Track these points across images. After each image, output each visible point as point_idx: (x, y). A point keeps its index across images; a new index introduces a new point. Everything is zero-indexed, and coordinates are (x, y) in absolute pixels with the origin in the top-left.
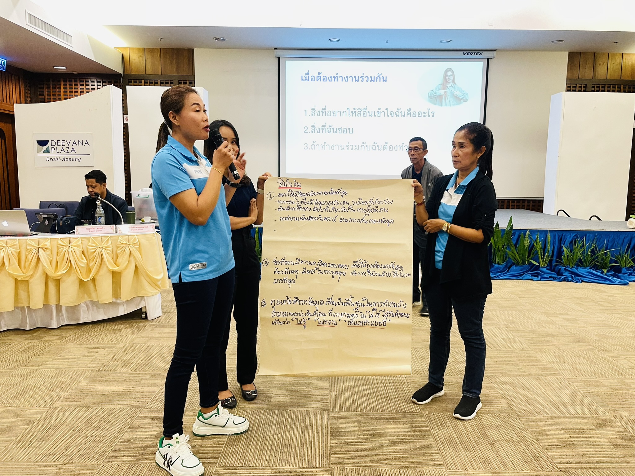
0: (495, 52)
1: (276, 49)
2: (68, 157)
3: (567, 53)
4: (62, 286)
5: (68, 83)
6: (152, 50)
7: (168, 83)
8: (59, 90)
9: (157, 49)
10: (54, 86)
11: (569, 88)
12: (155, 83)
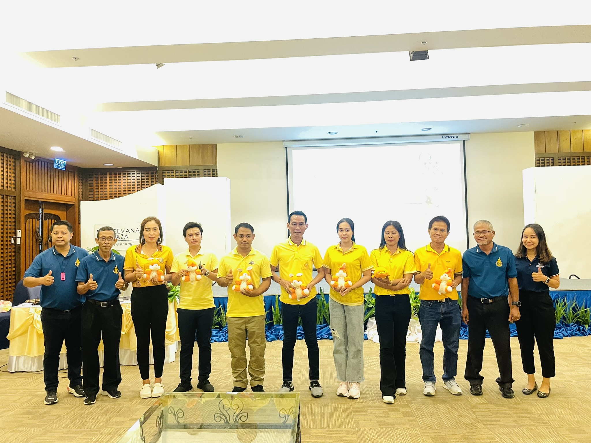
0: (470, 135)
1: (284, 141)
2: (122, 242)
3: (533, 133)
5: (113, 176)
6: (182, 147)
7: (195, 172)
8: (106, 182)
9: (186, 145)
10: (102, 179)
11: (538, 162)
12: (184, 172)
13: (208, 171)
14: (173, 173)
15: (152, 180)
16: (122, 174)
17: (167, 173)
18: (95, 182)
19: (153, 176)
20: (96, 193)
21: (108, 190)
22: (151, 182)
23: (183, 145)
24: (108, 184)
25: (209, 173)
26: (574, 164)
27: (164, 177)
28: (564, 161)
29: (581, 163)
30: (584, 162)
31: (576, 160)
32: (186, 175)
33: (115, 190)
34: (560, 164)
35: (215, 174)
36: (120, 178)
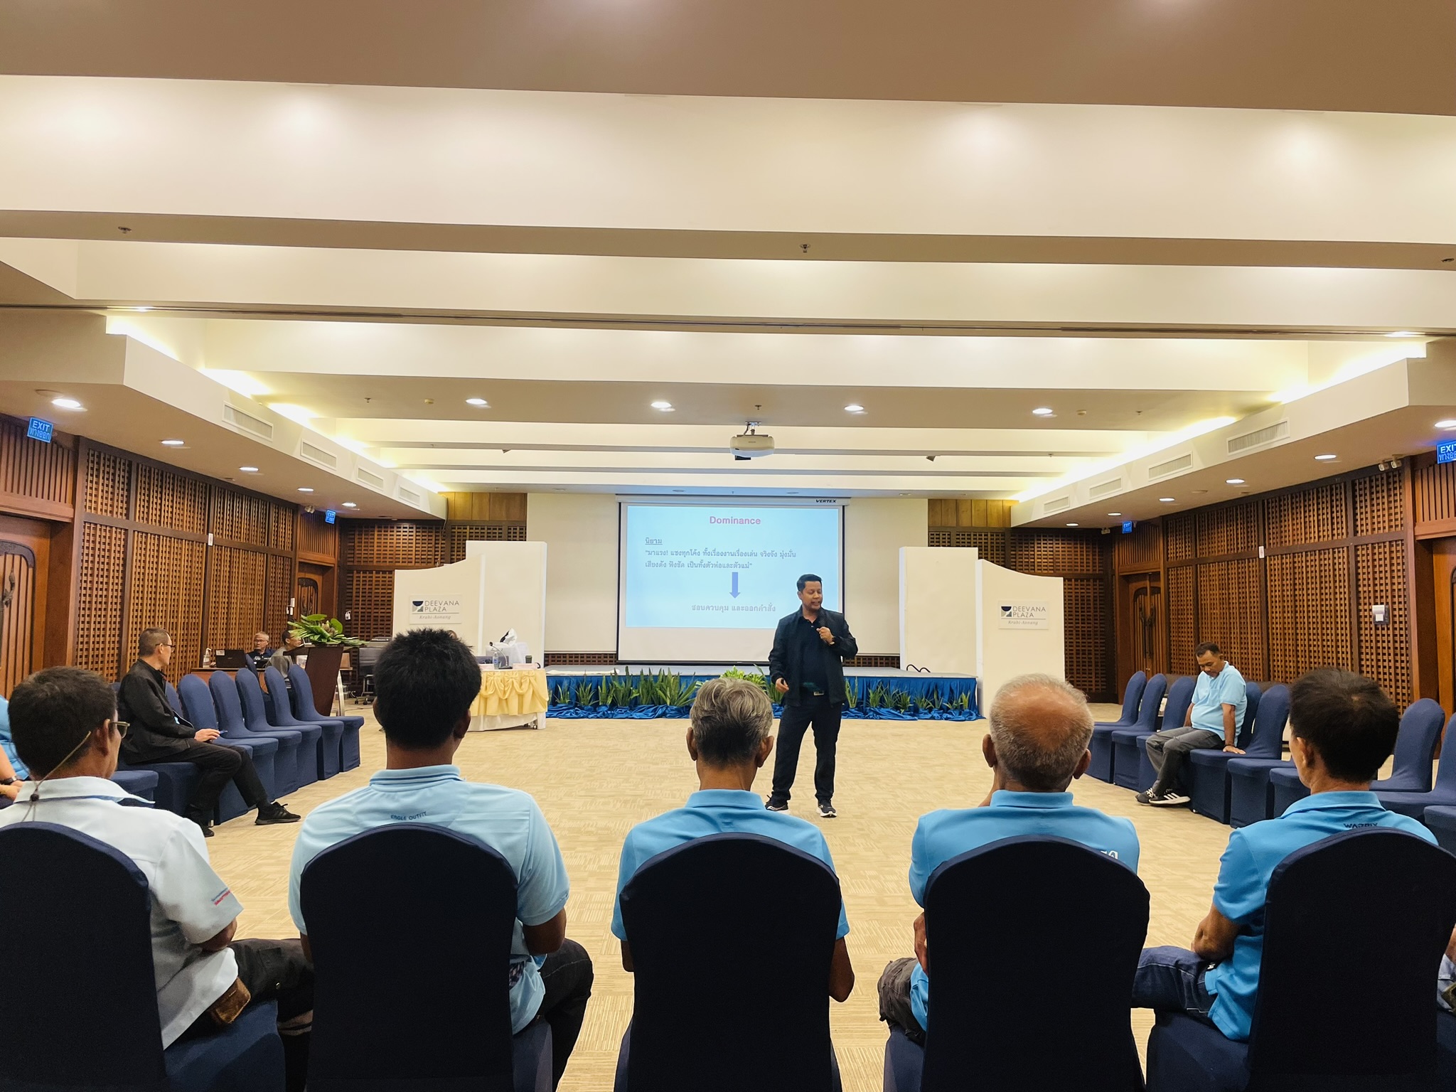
0: (849, 500)
1: (616, 494)
2: (440, 615)
3: (927, 500)
4: (489, 702)
5: (383, 530)
6: (479, 494)
7: (496, 529)
8: (372, 537)
9: (485, 493)
10: (367, 533)
11: (932, 536)
12: (482, 529)
13: (514, 529)
14: (466, 529)
15: (437, 538)
16: (395, 528)
17: (458, 528)
18: (357, 537)
19: (438, 532)
20: (357, 552)
21: (376, 548)
22: (436, 540)
23: (482, 493)
24: (376, 541)
25: (515, 531)
26: (975, 541)
27: (453, 534)
28: (963, 537)
29: (983, 541)
30: (987, 539)
31: (978, 537)
32: (484, 533)
33: (385, 549)
34: (958, 540)
35: (522, 533)
36: (392, 533)
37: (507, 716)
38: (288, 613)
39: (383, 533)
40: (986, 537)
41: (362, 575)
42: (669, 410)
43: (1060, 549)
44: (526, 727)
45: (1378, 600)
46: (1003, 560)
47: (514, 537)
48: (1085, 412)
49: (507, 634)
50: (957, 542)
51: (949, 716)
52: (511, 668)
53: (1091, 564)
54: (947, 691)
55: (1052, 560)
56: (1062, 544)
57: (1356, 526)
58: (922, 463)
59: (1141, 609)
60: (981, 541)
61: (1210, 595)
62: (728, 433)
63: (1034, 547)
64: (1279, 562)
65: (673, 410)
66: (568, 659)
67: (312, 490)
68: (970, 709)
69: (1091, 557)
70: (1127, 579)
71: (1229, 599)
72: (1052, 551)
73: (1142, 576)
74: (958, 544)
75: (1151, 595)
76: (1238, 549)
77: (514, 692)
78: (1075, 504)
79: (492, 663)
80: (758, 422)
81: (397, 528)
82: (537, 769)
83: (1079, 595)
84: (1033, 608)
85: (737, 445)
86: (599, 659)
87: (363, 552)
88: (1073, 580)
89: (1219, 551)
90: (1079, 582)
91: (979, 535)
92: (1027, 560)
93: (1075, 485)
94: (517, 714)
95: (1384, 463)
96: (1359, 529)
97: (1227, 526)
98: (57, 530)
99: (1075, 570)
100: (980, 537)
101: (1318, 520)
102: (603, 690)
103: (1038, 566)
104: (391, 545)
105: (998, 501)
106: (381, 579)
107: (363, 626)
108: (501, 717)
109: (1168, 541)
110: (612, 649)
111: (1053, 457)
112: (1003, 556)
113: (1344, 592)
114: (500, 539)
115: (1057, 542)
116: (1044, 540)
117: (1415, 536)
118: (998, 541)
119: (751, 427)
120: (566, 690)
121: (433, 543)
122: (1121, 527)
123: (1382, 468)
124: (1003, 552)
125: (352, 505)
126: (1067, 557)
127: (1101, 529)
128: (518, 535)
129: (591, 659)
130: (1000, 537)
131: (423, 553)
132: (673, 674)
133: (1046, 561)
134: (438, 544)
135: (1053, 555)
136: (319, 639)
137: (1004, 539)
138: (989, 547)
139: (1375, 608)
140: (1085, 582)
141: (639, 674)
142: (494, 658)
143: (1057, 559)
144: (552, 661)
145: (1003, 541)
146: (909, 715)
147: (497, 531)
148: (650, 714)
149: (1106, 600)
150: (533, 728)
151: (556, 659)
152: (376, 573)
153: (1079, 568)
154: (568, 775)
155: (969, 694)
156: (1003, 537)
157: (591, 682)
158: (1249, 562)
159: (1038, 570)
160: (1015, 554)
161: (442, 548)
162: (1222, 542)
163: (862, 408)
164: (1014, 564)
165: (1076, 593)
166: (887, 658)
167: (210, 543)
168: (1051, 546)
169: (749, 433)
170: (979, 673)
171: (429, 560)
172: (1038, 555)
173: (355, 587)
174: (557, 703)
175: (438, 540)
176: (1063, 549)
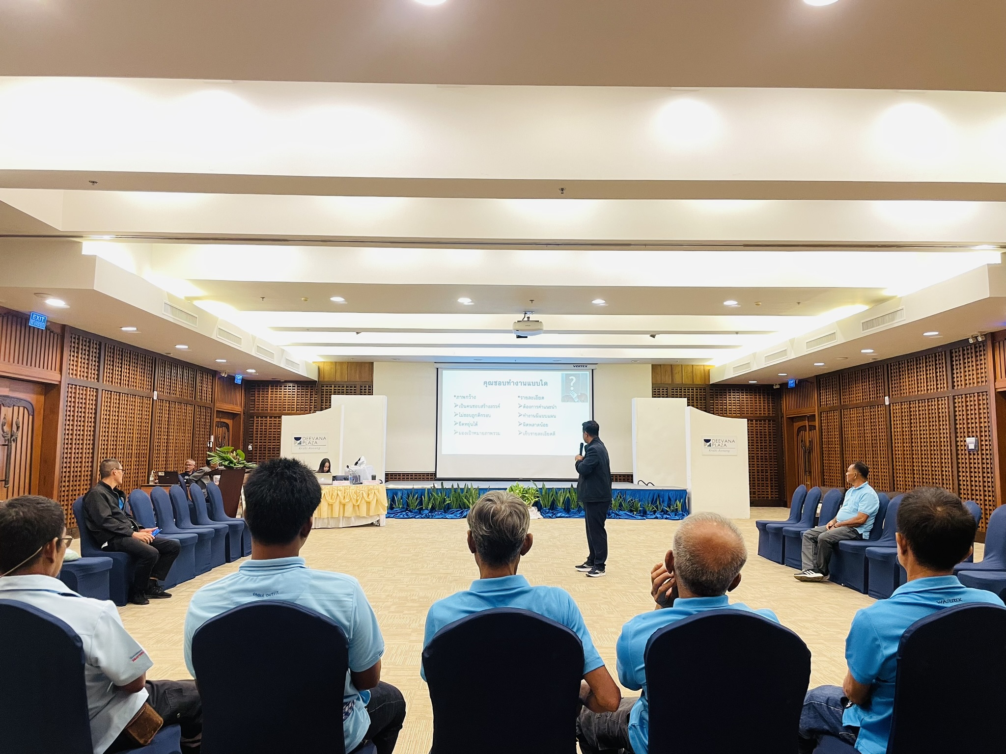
0: (597, 365)
1: (435, 362)
2: (313, 447)
3: (651, 365)
4: (346, 508)
5: (274, 388)
6: (341, 363)
7: (352, 387)
8: (267, 393)
9: (345, 362)
10: (263, 390)
11: (655, 390)
12: (342, 387)
13: (364, 387)
14: (331, 387)
15: (311, 393)
16: (283, 387)
17: (326, 387)
18: (256, 393)
19: (313, 389)
20: (257, 403)
21: (269, 401)
22: (311, 395)
23: (343, 362)
24: (270, 395)
25: (365, 388)
26: (685, 393)
27: (323, 391)
28: (677, 391)
29: (691, 394)
30: (693, 392)
31: (687, 391)
32: (344, 390)
33: (276, 401)
34: (673, 393)
35: (370, 390)
36: (280, 390)
37: (359, 517)
38: (208, 446)
39: (274, 390)
40: (692, 391)
41: (260, 419)
42: (470, 304)
43: (745, 399)
44: (372, 525)
45: (970, 434)
46: (704, 407)
47: (364, 392)
48: (760, 303)
49: (359, 459)
50: (672, 395)
51: (668, 516)
52: (361, 483)
53: (766, 410)
54: (666, 499)
55: (739, 407)
56: (746, 395)
57: (953, 382)
58: (647, 340)
59: (802, 441)
60: (689, 393)
61: (852, 431)
62: (512, 319)
63: (726, 398)
64: (900, 407)
65: (472, 304)
66: (402, 477)
67: (225, 361)
68: (683, 512)
69: (766, 405)
70: (792, 420)
71: (865, 433)
72: (739, 401)
73: (802, 418)
74: (673, 396)
75: (810, 430)
76: (870, 398)
77: (363, 501)
78: (755, 368)
79: (348, 480)
80: (532, 312)
81: (285, 386)
82: (378, 555)
83: (759, 431)
84: (726, 441)
85: (517, 328)
86: (423, 477)
87: (261, 403)
88: (754, 421)
89: (856, 400)
90: (758, 422)
91: (688, 389)
92: (722, 407)
93: (754, 355)
94: (365, 516)
95: (972, 337)
96: (955, 384)
97: (862, 383)
98: (49, 390)
99: (756, 413)
100: (689, 391)
101: (927, 378)
102: (425, 499)
103: (729, 411)
104: (280, 398)
105: (702, 365)
106: (273, 422)
107: (260, 455)
108: (354, 518)
109: (820, 393)
110: (431, 470)
111: (738, 335)
112: (704, 404)
113: (946, 429)
114: (355, 394)
115: (743, 394)
116: (733, 393)
117: (995, 389)
118: (701, 394)
119: (527, 316)
120: (400, 498)
121: (309, 397)
122: (787, 384)
123: (971, 341)
124: (704, 402)
125: (253, 371)
126: (749, 404)
127: (773, 385)
128: (367, 391)
129: (418, 477)
130: (702, 391)
131: (302, 404)
132: (474, 487)
133: (735, 407)
134: (312, 397)
135: (739, 403)
136: (229, 464)
137: (705, 392)
138: (695, 398)
139: (968, 439)
140: (763, 422)
141: (451, 487)
142: (349, 476)
143: (742, 406)
144: (391, 478)
145: (705, 394)
146: (640, 516)
147: (353, 388)
148: (458, 515)
149: (777, 435)
150: (377, 526)
151: (394, 477)
152: (270, 418)
153: (758, 412)
154: (400, 559)
155: (682, 501)
156: (704, 391)
157: (417, 493)
158: (878, 408)
159: (729, 413)
160: (713, 403)
161: (315, 400)
162: (859, 393)
163: (604, 302)
164: (712, 409)
165: (756, 429)
166: (624, 476)
167: (155, 398)
168: (738, 397)
169: (526, 319)
170: (689, 487)
171: (306, 409)
172: (729, 403)
173: (255, 427)
174: (394, 508)
175: (312, 395)
176: (747, 399)
